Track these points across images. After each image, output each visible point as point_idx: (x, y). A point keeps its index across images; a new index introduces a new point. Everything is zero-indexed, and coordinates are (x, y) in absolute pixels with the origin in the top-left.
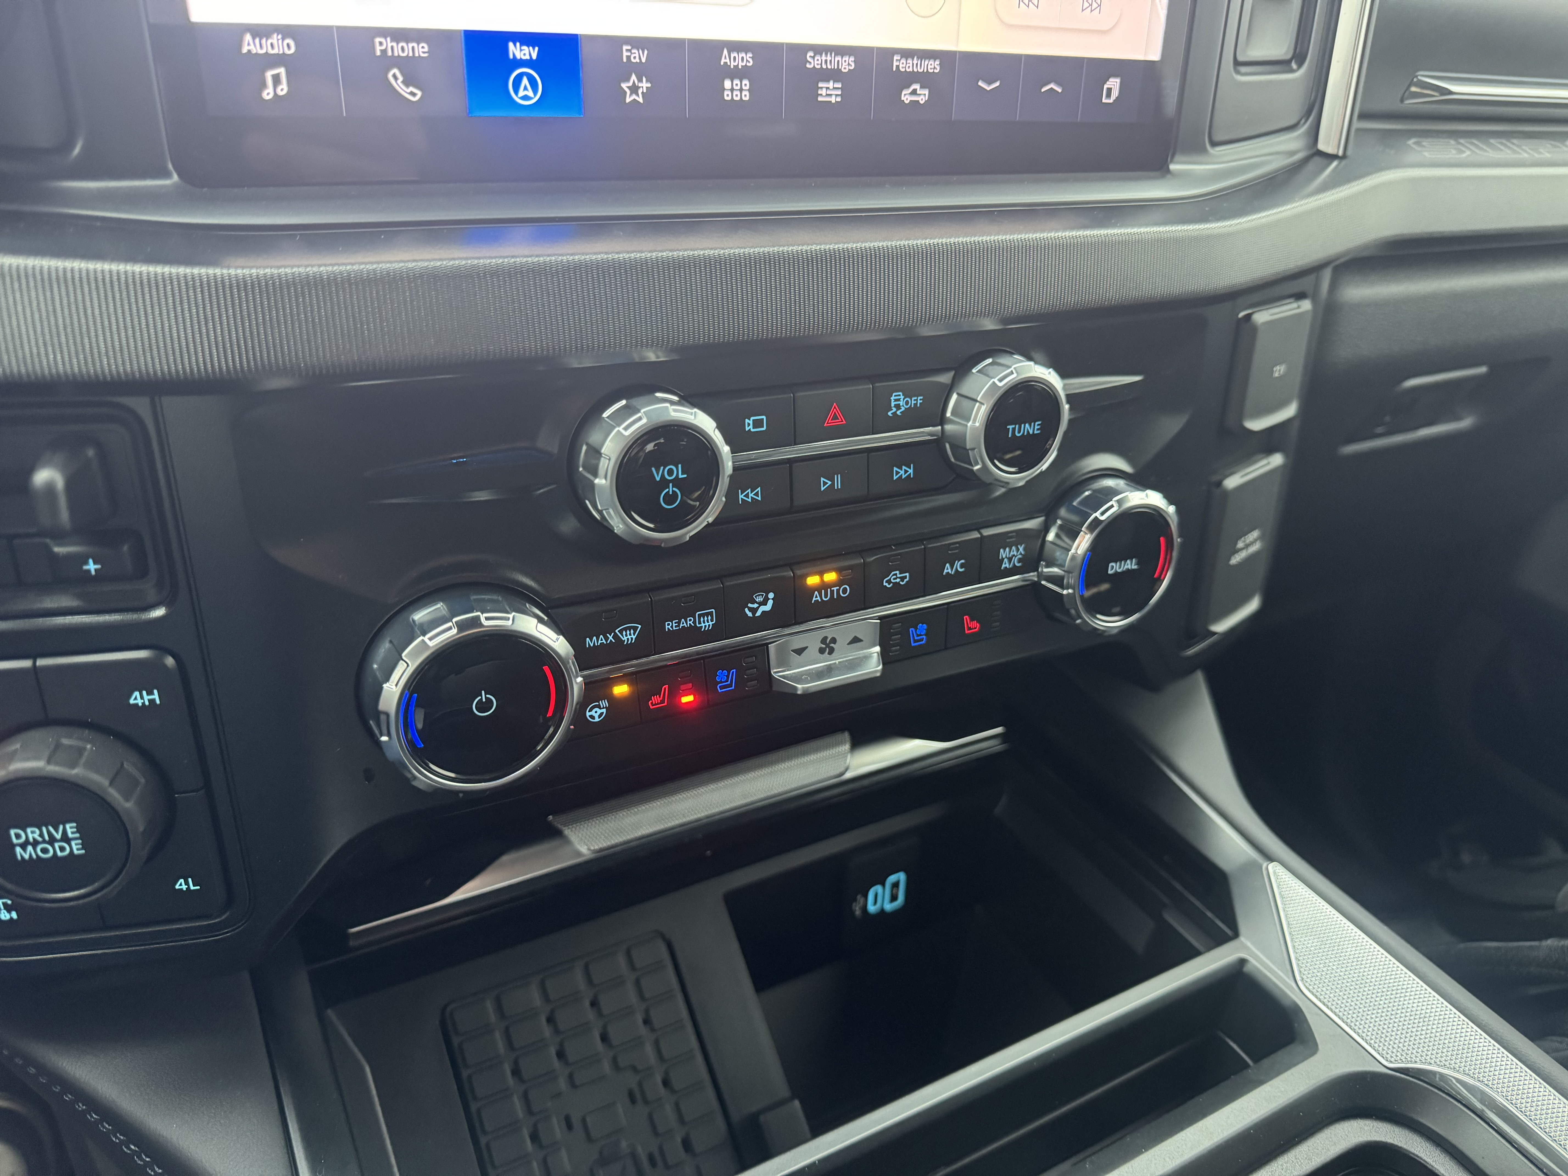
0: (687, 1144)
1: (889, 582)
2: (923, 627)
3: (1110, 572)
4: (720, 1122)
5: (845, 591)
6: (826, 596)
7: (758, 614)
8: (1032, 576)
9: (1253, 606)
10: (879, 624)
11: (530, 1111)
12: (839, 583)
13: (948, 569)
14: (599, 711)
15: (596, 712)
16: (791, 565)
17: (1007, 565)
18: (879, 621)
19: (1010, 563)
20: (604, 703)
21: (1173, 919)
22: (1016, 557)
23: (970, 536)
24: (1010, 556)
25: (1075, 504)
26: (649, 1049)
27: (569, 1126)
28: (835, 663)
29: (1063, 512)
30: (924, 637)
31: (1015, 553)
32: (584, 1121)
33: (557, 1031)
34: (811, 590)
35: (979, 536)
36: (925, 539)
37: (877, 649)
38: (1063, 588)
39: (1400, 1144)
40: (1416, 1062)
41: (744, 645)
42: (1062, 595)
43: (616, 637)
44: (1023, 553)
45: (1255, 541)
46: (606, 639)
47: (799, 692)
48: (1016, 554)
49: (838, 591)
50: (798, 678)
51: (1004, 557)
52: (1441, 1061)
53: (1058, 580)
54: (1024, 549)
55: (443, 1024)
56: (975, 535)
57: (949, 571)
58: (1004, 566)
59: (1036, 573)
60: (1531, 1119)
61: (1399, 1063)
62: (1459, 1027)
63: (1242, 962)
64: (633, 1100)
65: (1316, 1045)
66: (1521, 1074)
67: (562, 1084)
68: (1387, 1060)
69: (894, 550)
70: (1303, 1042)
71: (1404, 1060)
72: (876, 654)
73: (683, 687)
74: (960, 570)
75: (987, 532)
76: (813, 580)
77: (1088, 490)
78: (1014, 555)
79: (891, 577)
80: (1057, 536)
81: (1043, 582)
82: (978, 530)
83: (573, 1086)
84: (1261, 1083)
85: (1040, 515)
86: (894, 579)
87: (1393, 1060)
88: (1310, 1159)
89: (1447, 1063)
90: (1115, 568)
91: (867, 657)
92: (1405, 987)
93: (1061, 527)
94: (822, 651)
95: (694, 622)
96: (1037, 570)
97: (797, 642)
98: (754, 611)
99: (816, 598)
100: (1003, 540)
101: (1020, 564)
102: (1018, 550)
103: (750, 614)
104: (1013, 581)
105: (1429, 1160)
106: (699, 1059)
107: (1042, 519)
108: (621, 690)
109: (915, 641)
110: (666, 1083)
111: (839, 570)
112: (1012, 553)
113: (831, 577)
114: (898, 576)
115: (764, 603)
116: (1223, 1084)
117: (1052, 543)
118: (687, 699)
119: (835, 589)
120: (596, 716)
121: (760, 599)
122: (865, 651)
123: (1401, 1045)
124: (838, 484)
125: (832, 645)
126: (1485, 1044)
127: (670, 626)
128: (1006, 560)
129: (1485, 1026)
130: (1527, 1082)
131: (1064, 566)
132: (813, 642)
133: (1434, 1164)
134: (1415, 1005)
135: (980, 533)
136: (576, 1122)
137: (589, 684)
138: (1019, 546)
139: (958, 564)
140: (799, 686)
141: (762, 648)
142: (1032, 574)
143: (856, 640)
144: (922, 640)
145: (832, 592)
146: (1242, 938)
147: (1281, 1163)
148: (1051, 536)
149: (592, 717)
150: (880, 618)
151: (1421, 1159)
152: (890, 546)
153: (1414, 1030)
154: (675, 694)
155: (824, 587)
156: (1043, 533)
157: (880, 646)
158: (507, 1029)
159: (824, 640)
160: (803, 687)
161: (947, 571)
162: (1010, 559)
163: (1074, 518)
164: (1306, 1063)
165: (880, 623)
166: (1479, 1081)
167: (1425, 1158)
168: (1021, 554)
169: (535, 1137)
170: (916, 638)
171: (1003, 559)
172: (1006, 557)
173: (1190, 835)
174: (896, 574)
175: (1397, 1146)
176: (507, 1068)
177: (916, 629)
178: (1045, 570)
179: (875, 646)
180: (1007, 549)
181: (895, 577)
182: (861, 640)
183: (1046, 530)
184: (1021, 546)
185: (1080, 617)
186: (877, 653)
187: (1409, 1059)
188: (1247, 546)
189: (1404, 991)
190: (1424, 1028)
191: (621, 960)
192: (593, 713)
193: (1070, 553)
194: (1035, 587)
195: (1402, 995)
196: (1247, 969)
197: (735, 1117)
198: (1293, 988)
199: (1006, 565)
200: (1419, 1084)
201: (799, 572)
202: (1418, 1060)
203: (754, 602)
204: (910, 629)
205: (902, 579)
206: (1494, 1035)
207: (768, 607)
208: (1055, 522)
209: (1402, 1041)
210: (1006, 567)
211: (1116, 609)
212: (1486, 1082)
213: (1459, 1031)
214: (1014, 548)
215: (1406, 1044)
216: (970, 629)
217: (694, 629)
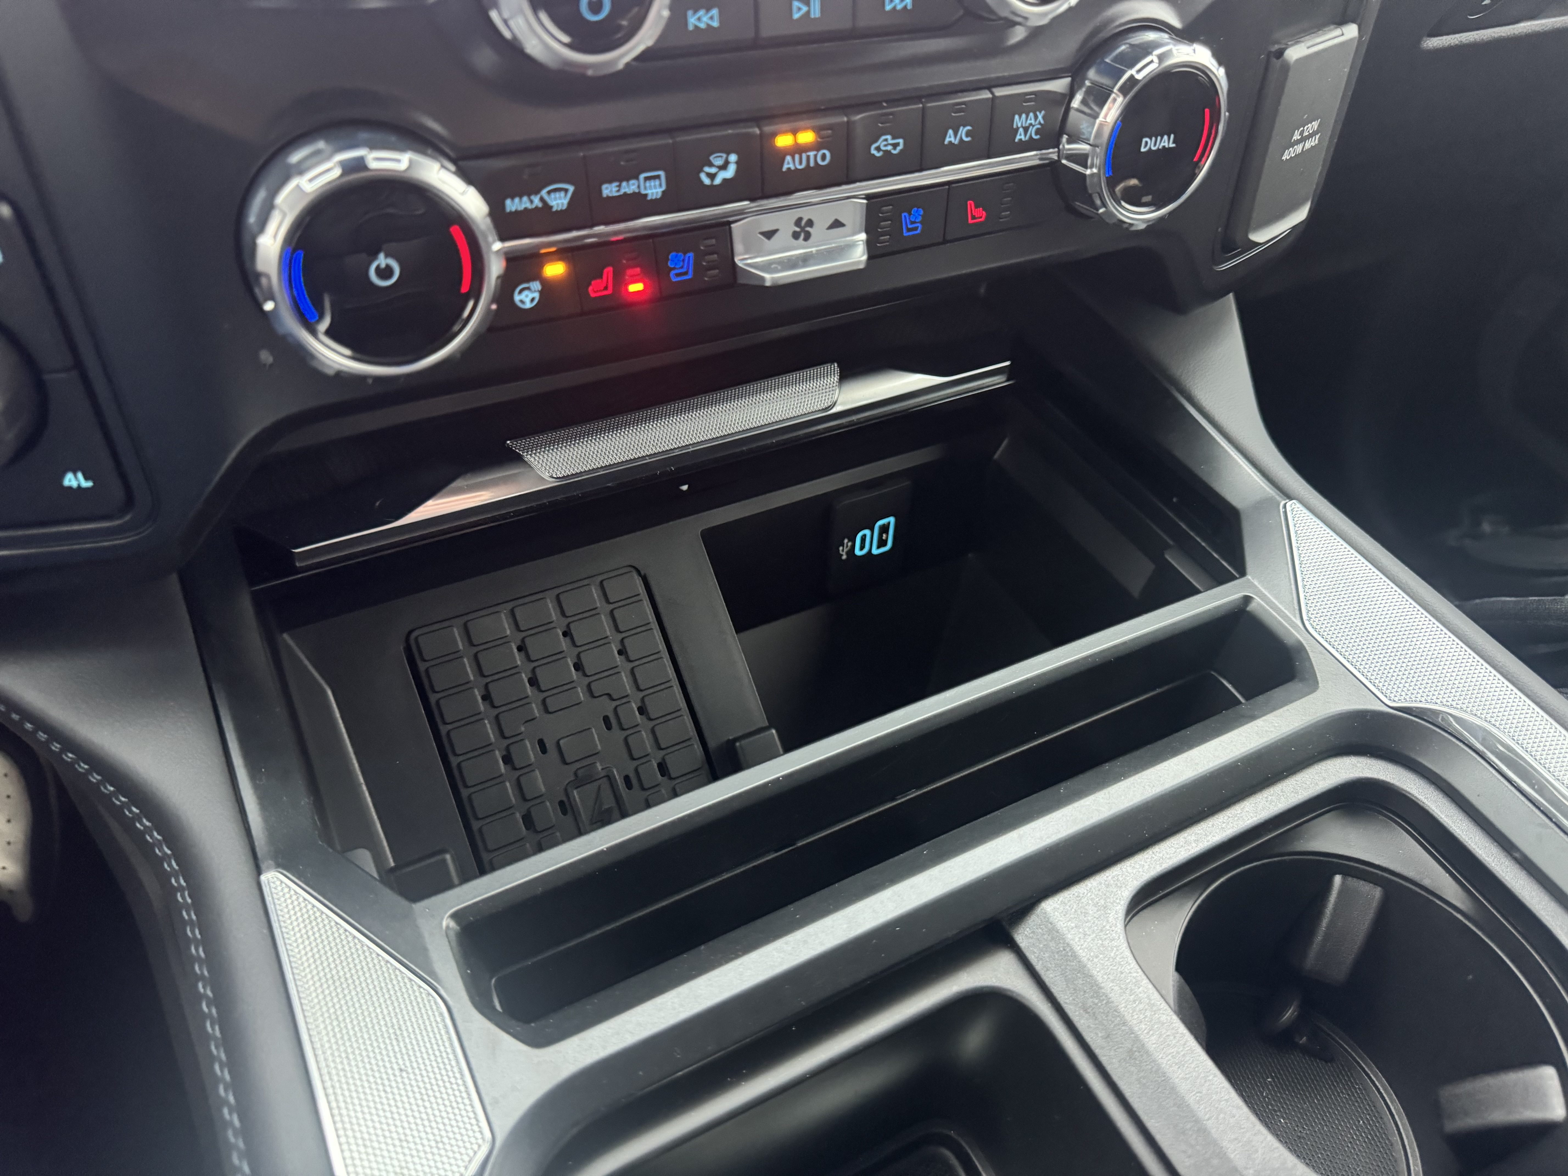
0: (663, 768)
1: (878, 149)
2: (918, 214)
3: (1143, 150)
4: (697, 747)
5: (824, 157)
6: (801, 163)
7: (718, 181)
8: (1052, 154)
9: (1301, 215)
10: (865, 206)
11: (503, 735)
12: (817, 147)
13: (950, 138)
14: (531, 296)
15: (527, 296)
16: (758, 120)
17: (1023, 137)
18: (865, 201)
19: (1025, 134)
20: (536, 285)
21: (1174, 560)
22: (1033, 126)
23: (981, 95)
24: (1027, 125)
25: (1107, 60)
26: (625, 678)
27: (544, 750)
28: (812, 252)
29: (1092, 74)
30: (919, 225)
31: (1033, 122)
32: (558, 743)
33: (529, 659)
34: (781, 154)
35: (990, 96)
36: (924, 97)
37: (863, 236)
38: (1086, 167)
39: (1392, 781)
40: (1421, 701)
41: (702, 221)
42: (1084, 175)
43: (542, 199)
44: (1042, 122)
45: (1314, 134)
46: (532, 202)
47: (768, 284)
48: (1033, 124)
49: (816, 156)
50: (767, 267)
51: (1019, 125)
52: (1447, 701)
53: (1081, 159)
54: (1044, 118)
55: (408, 650)
56: (986, 95)
57: (952, 139)
58: (1018, 137)
59: (1056, 150)
60: (1536, 759)
61: (1402, 702)
62: (1472, 668)
63: (1247, 599)
64: (609, 727)
65: (1316, 682)
66: (1532, 715)
67: (536, 710)
68: (1390, 700)
69: (884, 108)
70: (1303, 680)
71: (1408, 700)
72: (861, 243)
73: (629, 272)
74: (966, 139)
75: (1000, 92)
76: (783, 141)
77: (1125, 44)
78: (1031, 124)
79: (880, 143)
80: (1084, 102)
81: (1064, 162)
82: (989, 88)
83: (547, 711)
84: (1253, 718)
85: (1066, 75)
86: (886, 146)
87: (1396, 699)
88: (1297, 793)
89: (1454, 703)
90: (1149, 144)
91: (851, 246)
92: (1419, 627)
93: (1089, 92)
94: (796, 236)
95: (639, 187)
96: (1057, 146)
97: (768, 222)
98: (712, 176)
99: (789, 164)
100: (1020, 104)
101: (1038, 137)
102: (1036, 117)
103: (707, 181)
104: (1029, 158)
105: (1420, 797)
106: (677, 690)
107: (1068, 80)
108: (555, 270)
109: (909, 230)
110: (642, 710)
111: (817, 130)
112: (1029, 122)
113: (807, 137)
114: (891, 142)
115: (724, 167)
116: (1212, 719)
117: (1078, 110)
118: (636, 287)
119: (812, 154)
120: (528, 300)
121: (719, 162)
122: (848, 239)
123: (1407, 685)
124: (816, 12)
125: (808, 229)
126: (1498, 685)
127: (609, 190)
128: (1021, 130)
129: (1501, 667)
130: (1537, 723)
131: (1088, 140)
132: (785, 222)
133: (1425, 801)
134: (1428, 646)
135: (992, 93)
136: (550, 745)
137: (512, 259)
138: (1038, 113)
139: (963, 131)
140: (767, 276)
141: (723, 226)
142: (1051, 150)
143: (837, 224)
144: (916, 229)
145: (808, 157)
146: (1249, 577)
147: (1266, 796)
148: (1076, 103)
149: (522, 302)
150: (868, 197)
151: (1413, 795)
152: (881, 102)
153: (1423, 670)
154: (620, 281)
155: (798, 150)
156: (1068, 98)
157: (867, 232)
158: (476, 656)
159: (798, 222)
160: (773, 278)
161: (950, 139)
162: (1026, 129)
163: (1105, 81)
164: (1304, 700)
165: (867, 204)
166: (1486, 721)
167: (1417, 795)
168: (1040, 123)
169: (507, 759)
170: (910, 226)
171: (1018, 128)
172: (1022, 127)
173: (1202, 471)
174: (886, 140)
175: (1389, 783)
176: (478, 694)
177: (910, 214)
178: (1067, 146)
179: (859, 232)
180: (1024, 116)
181: (885, 143)
182: (842, 225)
183: (1071, 95)
184: (1040, 112)
185: (1104, 205)
186: (862, 241)
187: (1414, 699)
188: (1303, 139)
189: (1418, 631)
190: (1435, 668)
191: (595, 593)
192: (523, 296)
193: (1098, 121)
194: (1054, 165)
195: (1416, 635)
196: (1251, 607)
197: (712, 744)
198: (1297, 625)
199: (1021, 136)
200: (1421, 724)
201: (768, 129)
202: (1423, 699)
203: (711, 165)
204: (903, 215)
205: (895, 146)
206: (1509, 677)
207: (730, 173)
208: (1083, 84)
209: (1409, 680)
210: (1021, 140)
211: (1147, 199)
212: (1493, 722)
213: (1472, 672)
214: (1031, 115)
215: (1413, 684)
216: (973, 218)
217: (639, 197)
